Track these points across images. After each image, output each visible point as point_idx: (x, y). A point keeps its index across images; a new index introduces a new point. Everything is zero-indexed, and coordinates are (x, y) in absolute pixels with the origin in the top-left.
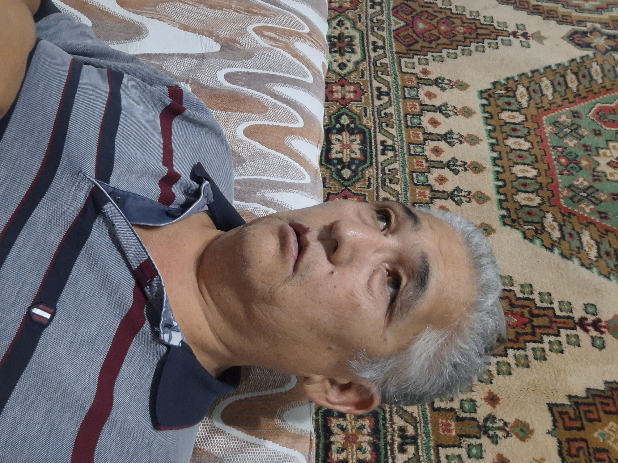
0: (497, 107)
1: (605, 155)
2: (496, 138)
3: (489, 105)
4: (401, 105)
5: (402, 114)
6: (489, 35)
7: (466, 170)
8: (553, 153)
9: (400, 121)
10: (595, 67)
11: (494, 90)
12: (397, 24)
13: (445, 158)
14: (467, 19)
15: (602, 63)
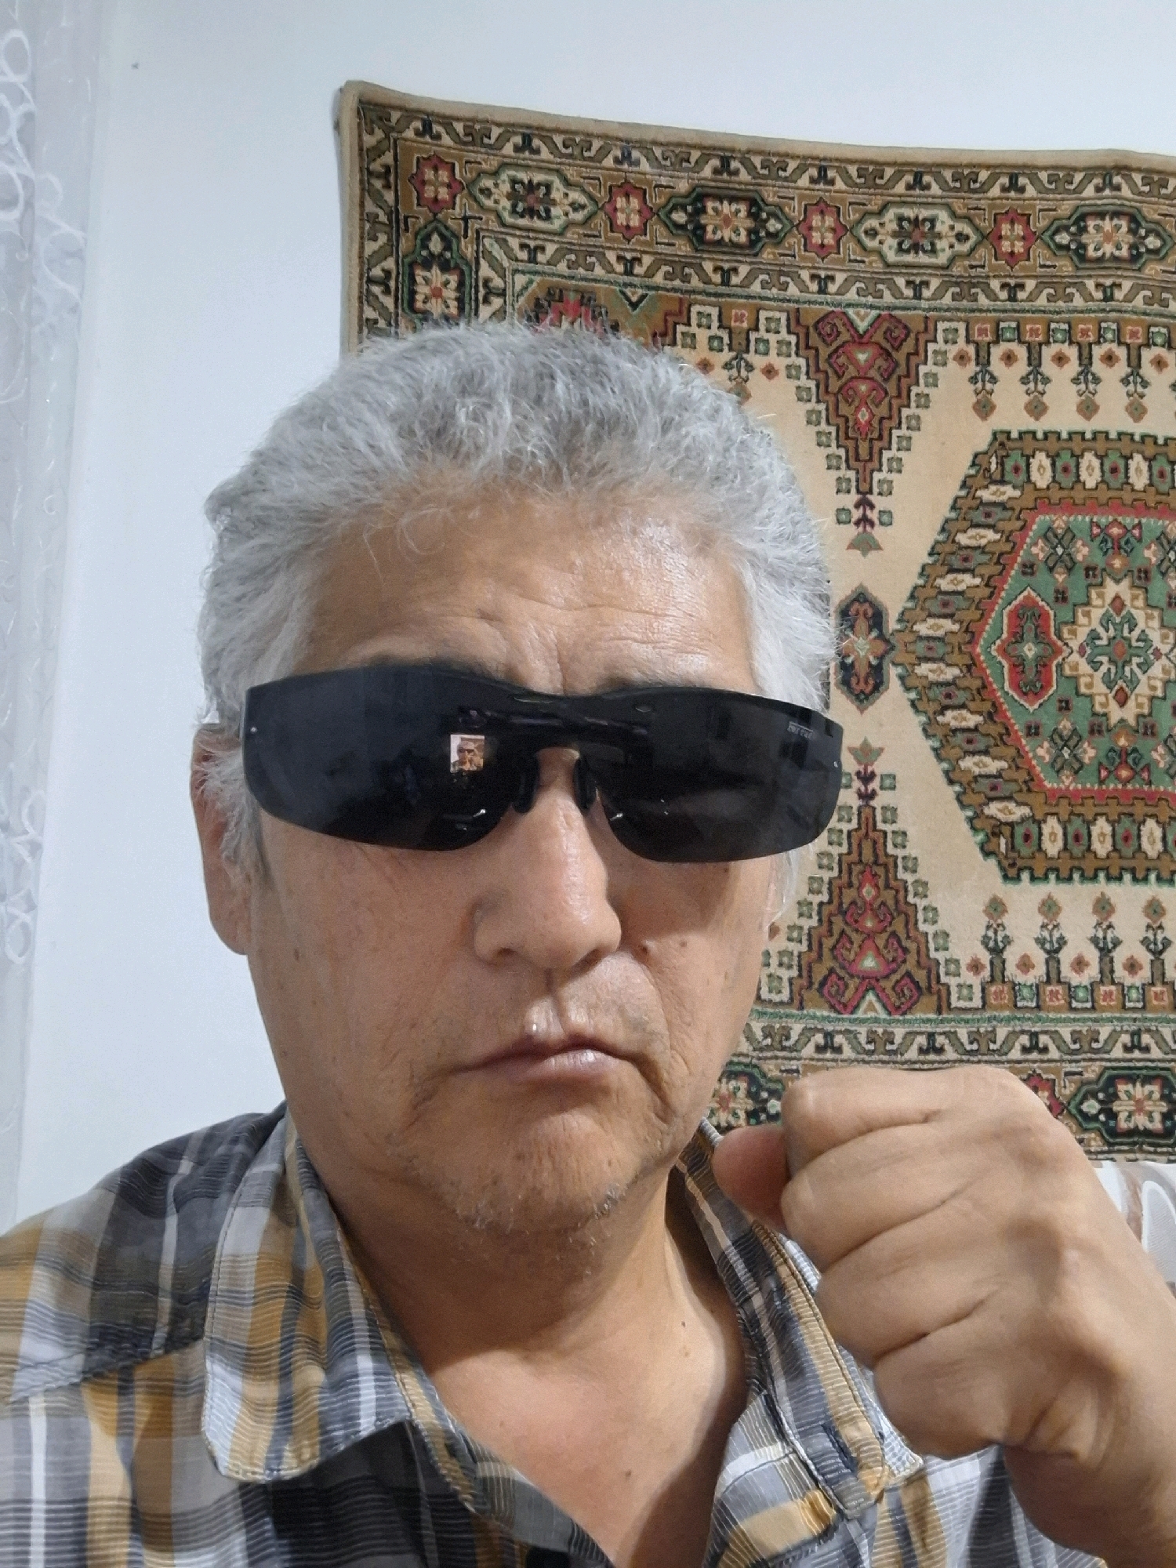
0: (1033, 857)
1: (1105, 705)
2: (1097, 870)
3: (1031, 869)
4: (1051, 1015)
5: (1072, 1016)
6: (875, 843)
7: (1161, 927)
8: (1112, 786)
9: (1085, 1020)
10: (924, 669)
11: (1001, 857)
12: (871, 1007)
13: (1145, 957)
14: (840, 877)
15: (914, 656)
